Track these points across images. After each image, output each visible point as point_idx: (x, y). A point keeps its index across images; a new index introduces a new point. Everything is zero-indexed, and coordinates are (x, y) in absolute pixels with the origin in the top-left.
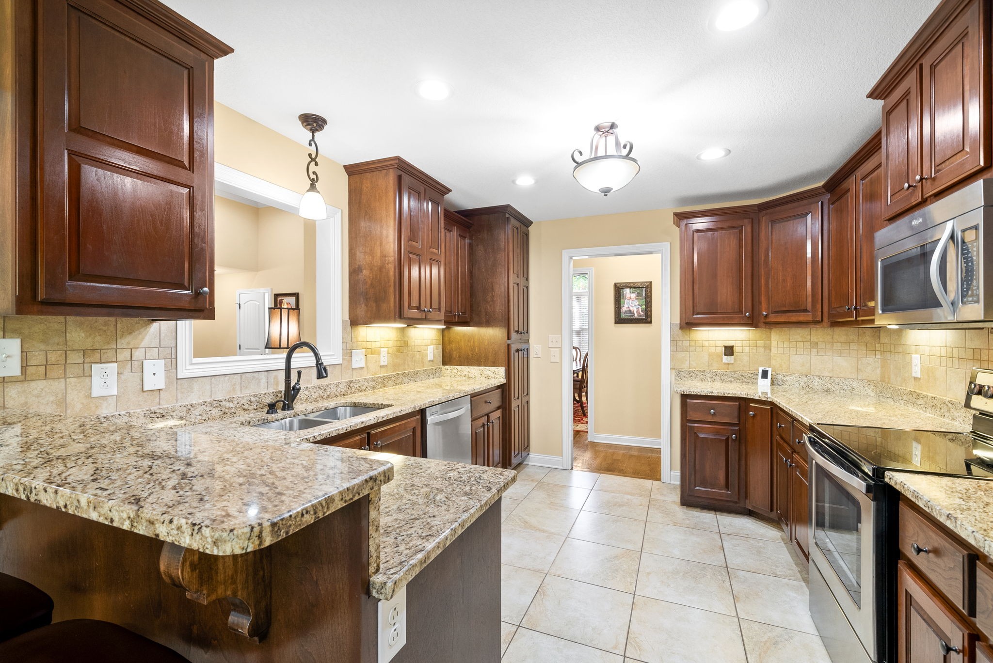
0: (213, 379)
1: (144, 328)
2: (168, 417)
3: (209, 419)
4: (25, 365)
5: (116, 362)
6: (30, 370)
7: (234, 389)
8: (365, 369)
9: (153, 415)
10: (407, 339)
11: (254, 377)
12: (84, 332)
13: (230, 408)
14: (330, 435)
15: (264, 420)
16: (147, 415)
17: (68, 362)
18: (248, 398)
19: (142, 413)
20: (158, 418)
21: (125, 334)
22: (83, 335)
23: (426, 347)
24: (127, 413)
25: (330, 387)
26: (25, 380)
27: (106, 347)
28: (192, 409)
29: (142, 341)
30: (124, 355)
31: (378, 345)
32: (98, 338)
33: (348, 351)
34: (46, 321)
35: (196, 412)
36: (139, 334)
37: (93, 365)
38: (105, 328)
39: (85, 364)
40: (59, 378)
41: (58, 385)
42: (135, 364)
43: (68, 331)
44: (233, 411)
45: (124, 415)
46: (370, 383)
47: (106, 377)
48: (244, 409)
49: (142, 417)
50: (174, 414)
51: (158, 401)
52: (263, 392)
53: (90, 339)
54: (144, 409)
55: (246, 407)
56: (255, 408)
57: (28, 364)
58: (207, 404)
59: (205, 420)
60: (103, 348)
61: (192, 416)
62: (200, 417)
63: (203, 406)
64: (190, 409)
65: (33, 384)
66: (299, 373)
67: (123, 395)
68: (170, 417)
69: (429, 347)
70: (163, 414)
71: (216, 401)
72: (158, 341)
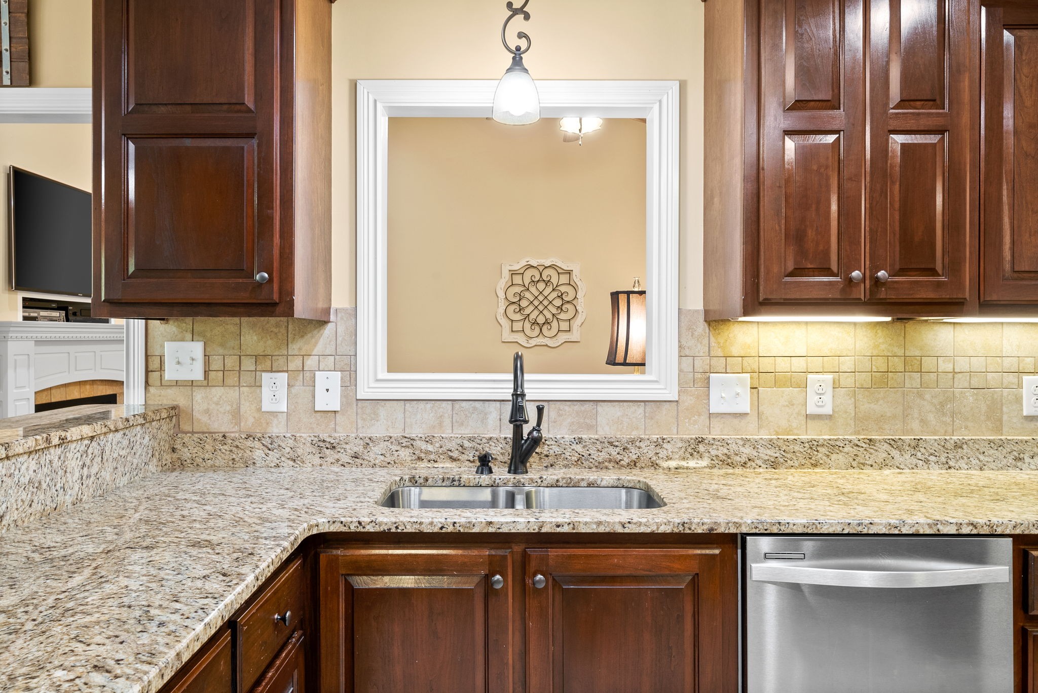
0: (408, 404)
1: (317, 330)
2: (339, 450)
3: (395, 463)
4: (207, 369)
5: (287, 371)
6: (212, 375)
7: (441, 424)
8: (753, 418)
9: (321, 444)
10: (917, 353)
11: (475, 409)
12: (256, 334)
13: (428, 452)
14: (397, 528)
15: (454, 481)
16: (314, 442)
17: (242, 369)
18: (459, 441)
19: (309, 439)
20: (327, 448)
21: (296, 337)
22: (255, 338)
23: (1012, 378)
24: (293, 436)
25: (638, 444)
26: (208, 386)
27: (276, 353)
28: (371, 444)
29: (315, 346)
30: (295, 364)
31: (799, 365)
32: (270, 342)
33: (698, 376)
34: (224, 322)
35: (377, 449)
36: (312, 337)
37: (263, 374)
38: (276, 330)
39: (257, 372)
40: (234, 386)
41: (233, 393)
42: (307, 374)
43: (242, 333)
44: (432, 457)
45: (289, 438)
46: (761, 450)
47: (274, 389)
48: (451, 457)
49: (309, 445)
50: (347, 447)
51: (333, 426)
52: (487, 436)
53: (262, 343)
54: (311, 435)
55: (455, 454)
56: (472, 459)
57: (210, 369)
58: (393, 440)
59: (389, 463)
60: (275, 354)
61: (371, 454)
62: (382, 458)
63: (385, 443)
64: (368, 444)
65: (214, 390)
66: (540, 410)
67: (294, 413)
68: (343, 450)
69: (1026, 378)
70: (334, 445)
71: (406, 437)
72: (334, 347)
